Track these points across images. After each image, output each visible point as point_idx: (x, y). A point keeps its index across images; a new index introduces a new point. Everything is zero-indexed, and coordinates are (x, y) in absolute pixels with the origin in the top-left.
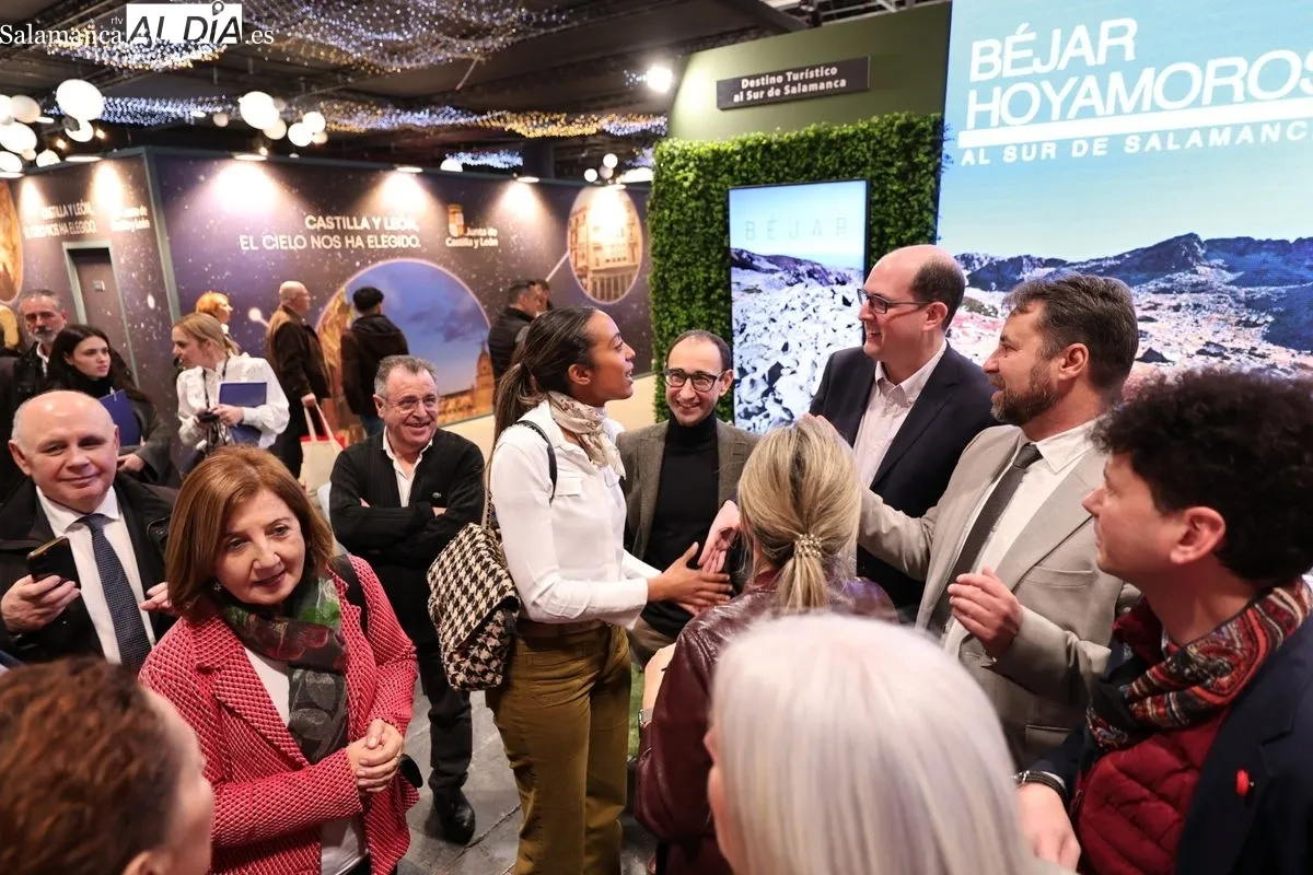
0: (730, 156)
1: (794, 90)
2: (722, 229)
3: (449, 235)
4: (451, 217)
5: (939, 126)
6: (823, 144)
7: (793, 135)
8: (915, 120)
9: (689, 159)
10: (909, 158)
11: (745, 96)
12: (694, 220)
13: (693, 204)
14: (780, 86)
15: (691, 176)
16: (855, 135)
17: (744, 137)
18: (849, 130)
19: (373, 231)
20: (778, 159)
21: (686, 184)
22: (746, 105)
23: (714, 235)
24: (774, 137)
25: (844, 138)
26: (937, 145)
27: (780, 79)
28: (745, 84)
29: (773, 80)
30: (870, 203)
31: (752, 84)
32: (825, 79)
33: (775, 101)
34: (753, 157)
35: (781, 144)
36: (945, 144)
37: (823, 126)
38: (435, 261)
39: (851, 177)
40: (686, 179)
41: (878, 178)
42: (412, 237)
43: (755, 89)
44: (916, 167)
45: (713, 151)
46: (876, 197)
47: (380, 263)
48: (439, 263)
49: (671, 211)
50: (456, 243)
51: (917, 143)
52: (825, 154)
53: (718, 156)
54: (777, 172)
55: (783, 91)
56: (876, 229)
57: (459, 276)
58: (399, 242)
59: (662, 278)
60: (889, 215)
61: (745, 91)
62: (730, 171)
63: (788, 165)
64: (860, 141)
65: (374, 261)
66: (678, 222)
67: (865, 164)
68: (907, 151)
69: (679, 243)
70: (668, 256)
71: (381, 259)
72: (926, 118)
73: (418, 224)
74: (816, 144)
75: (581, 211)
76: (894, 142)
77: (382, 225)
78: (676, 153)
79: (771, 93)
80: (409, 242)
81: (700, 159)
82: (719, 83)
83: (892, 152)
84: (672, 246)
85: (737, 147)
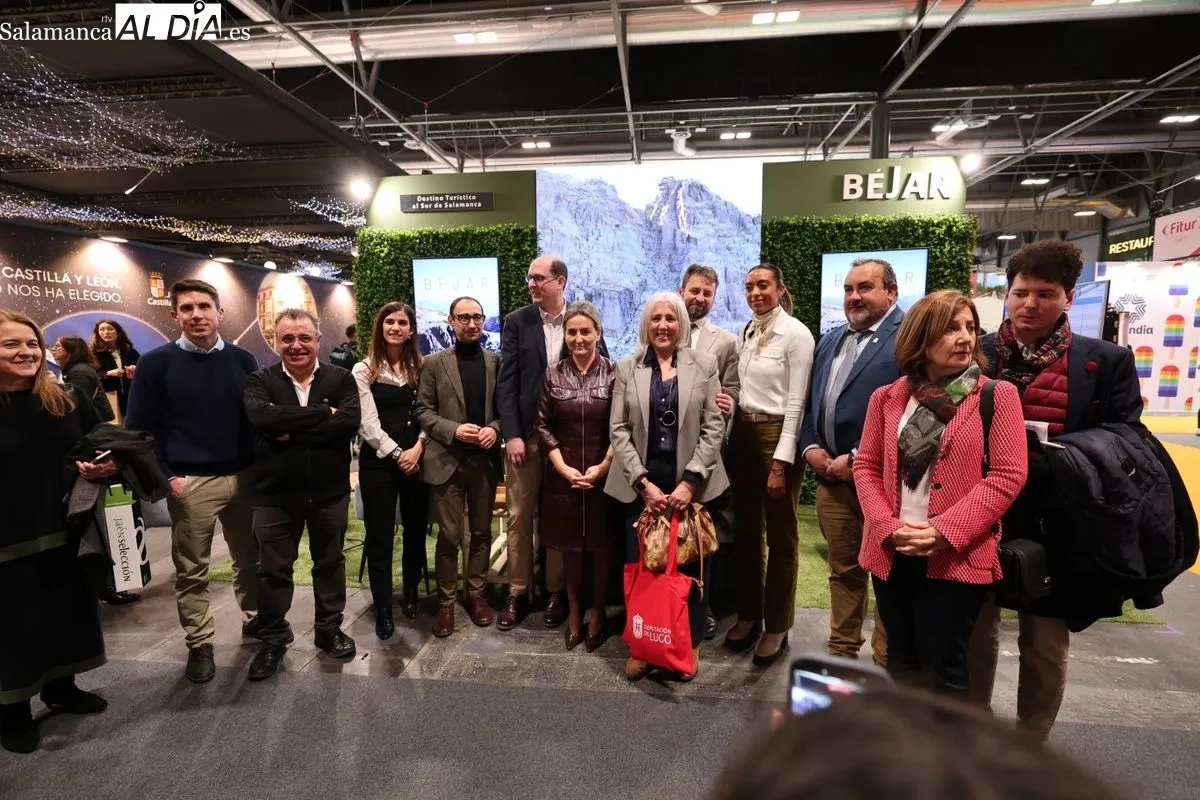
0: (411, 240)
1: (450, 206)
2: (408, 283)
3: (151, 296)
4: (153, 282)
5: (534, 231)
6: (470, 237)
7: (452, 230)
8: (521, 228)
9: (384, 240)
10: (519, 247)
11: (420, 206)
12: (389, 277)
13: (387, 267)
14: (442, 203)
15: (386, 250)
16: (488, 233)
17: (421, 229)
18: (485, 230)
19: (74, 285)
20: (443, 243)
21: (383, 255)
22: (420, 211)
23: (402, 287)
24: (440, 231)
25: (483, 234)
26: (534, 242)
27: (442, 199)
28: (419, 199)
29: (437, 198)
30: (500, 271)
31: (424, 199)
32: (469, 201)
33: (438, 211)
34: (427, 241)
35: (444, 235)
36: (539, 242)
37: (469, 227)
38: (137, 316)
39: (489, 255)
40: (382, 251)
41: (504, 257)
42: (114, 294)
43: (426, 203)
44: (524, 253)
45: (400, 235)
46: (503, 268)
47: (81, 313)
48: (141, 317)
49: (372, 271)
50: (155, 302)
51: (523, 240)
52: (471, 243)
53: (404, 239)
54: (443, 252)
55: (443, 206)
56: (505, 286)
57: (160, 328)
58: (101, 297)
59: (366, 315)
60: (511, 278)
61: (420, 203)
62: (412, 248)
63: (450, 247)
64: (492, 236)
65: (75, 311)
66: (376, 278)
67: (496, 249)
68: (518, 244)
69: (378, 291)
70: (370, 301)
71: (82, 309)
72: (527, 227)
73: (119, 285)
74: (465, 235)
75: (267, 289)
76: (511, 238)
77: (84, 281)
78: (374, 235)
79: (436, 206)
80: (111, 297)
81: (391, 240)
82: (402, 197)
83: (510, 243)
84: (373, 293)
85: (417, 235)
